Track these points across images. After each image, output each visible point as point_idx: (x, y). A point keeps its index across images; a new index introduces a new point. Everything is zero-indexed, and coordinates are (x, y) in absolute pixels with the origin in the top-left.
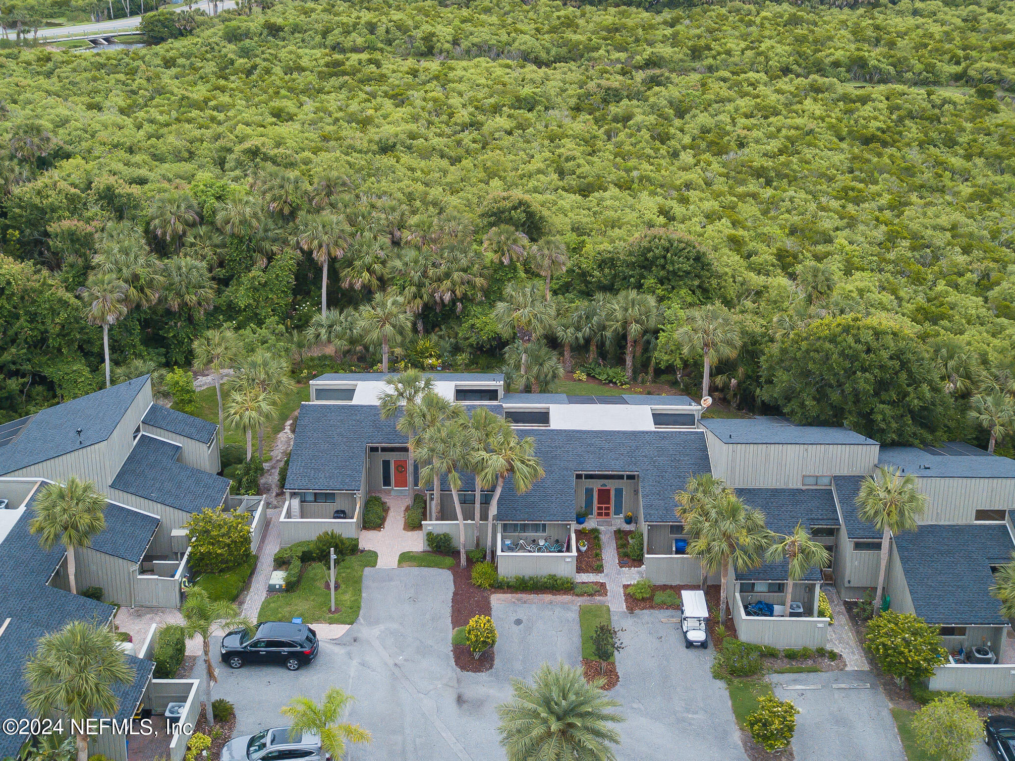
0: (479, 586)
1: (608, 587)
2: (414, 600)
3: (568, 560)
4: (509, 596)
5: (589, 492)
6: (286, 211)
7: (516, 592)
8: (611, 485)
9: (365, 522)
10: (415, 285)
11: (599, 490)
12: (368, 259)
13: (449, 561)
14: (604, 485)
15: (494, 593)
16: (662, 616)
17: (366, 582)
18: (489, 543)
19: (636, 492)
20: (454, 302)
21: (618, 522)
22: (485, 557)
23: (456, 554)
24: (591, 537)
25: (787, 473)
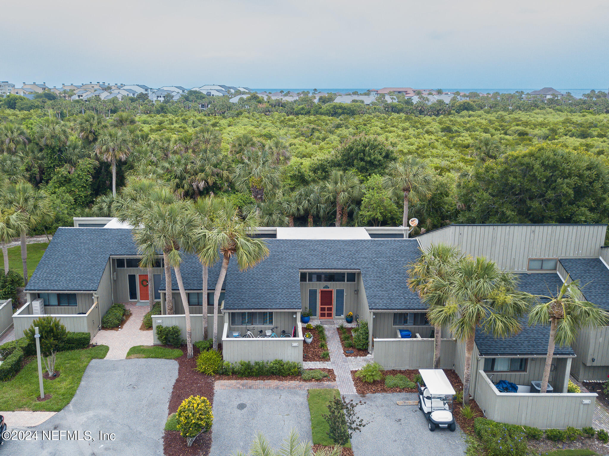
0: (203, 372)
1: (336, 373)
2: (133, 387)
3: (295, 344)
4: (233, 382)
5: (313, 293)
6: (90, 138)
7: (241, 378)
8: (334, 287)
9: (103, 322)
10: (178, 178)
11: (322, 291)
12: (144, 162)
13: (178, 352)
14: (326, 287)
15: (219, 379)
16: (397, 398)
17: (88, 372)
18: (215, 331)
19: (357, 292)
20: (207, 188)
21: (340, 321)
22: (211, 346)
23: (183, 346)
24: (318, 333)
25: (513, 257)
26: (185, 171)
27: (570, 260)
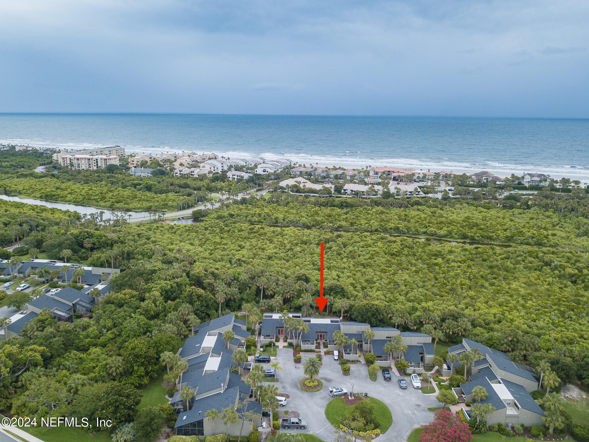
0: (298, 351)
1: (321, 352)
2: (286, 353)
3: (314, 346)
4: (303, 353)
5: (318, 335)
7: (305, 352)
8: (322, 334)
9: (276, 341)
11: (320, 335)
15: (301, 352)
16: (330, 356)
17: (278, 351)
18: (300, 343)
19: (327, 335)
21: (324, 341)
22: (299, 346)
23: (293, 346)
24: (319, 343)
25: (354, 331)
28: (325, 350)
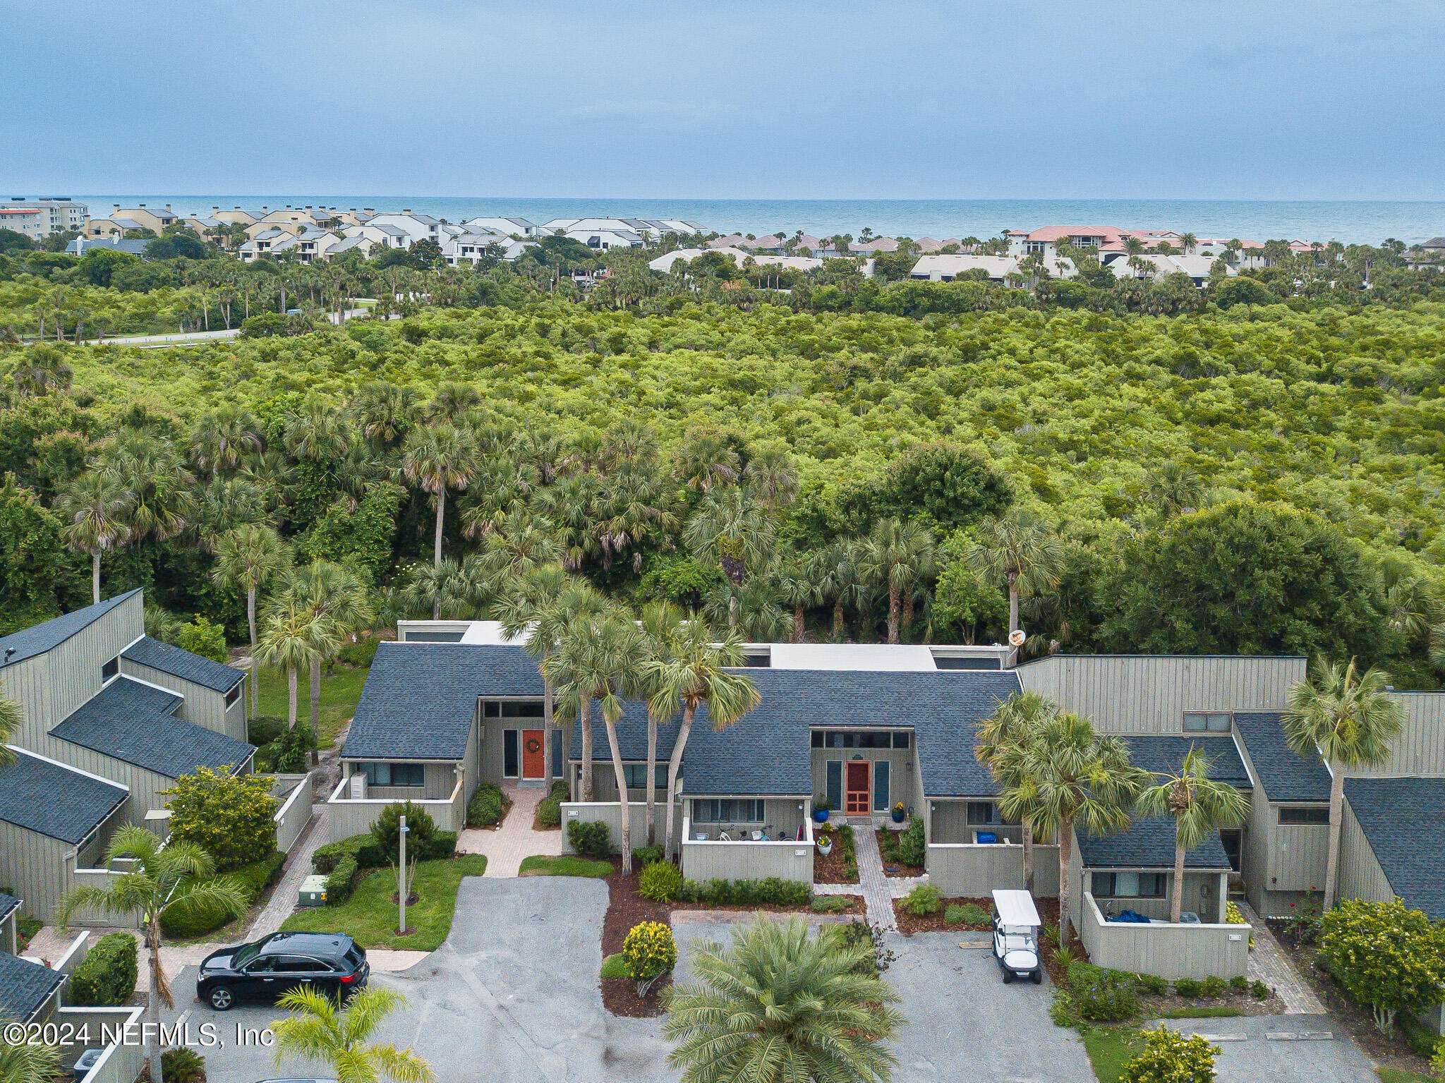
0: (651, 898)
1: (867, 902)
2: (540, 918)
3: (800, 852)
4: (702, 912)
5: (834, 769)
6: (389, 434)
7: (713, 907)
8: (871, 757)
9: (470, 816)
10: (572, 526)
11: (850, 765)
12: (503, 491)
13: (604, 866)
14: (858, 757)
15: (676, 908)
16: (962, 939)
17: (462, 895)
18: (670, 829)
19: (910, 766)
20: (630, 547)
21: (882, 818)
22: (663, 856)
23: (616, 858)
24: (843, 837)
25: (1157, 709)
26: (587, 510)
27: (1251, 716)
28: (903, 887)
